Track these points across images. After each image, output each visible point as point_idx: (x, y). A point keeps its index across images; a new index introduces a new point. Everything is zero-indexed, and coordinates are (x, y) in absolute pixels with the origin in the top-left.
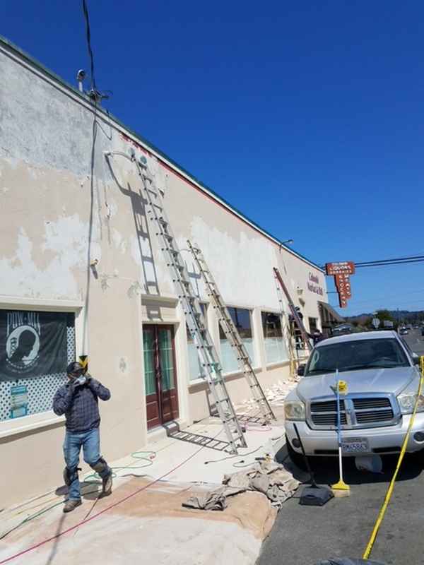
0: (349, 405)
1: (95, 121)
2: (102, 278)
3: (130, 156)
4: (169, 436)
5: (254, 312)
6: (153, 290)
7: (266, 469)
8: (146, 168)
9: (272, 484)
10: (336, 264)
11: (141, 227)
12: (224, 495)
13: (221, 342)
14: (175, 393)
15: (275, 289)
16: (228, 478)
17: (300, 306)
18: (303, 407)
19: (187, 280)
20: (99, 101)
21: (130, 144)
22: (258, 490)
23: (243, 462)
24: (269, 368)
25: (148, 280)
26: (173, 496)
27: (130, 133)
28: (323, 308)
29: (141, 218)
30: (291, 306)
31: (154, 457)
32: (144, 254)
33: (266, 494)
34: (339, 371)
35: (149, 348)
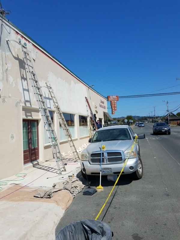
0: (106, 155)
1: (2, 24)
2: (3, 98)
3: (19, 42)
4: (34, 167)
5: (75, 116)
6: (28, 104)
7: (71, 180)
8: (26, 48)
9: (73, 187)
10: (112, 96)
11: (23, 75)
12: (52, 192)
13: (60, 128)
14: (38, 149)
15: (86, 106)
16: (55, 185)
17: (96, 113)
18: (88, 155)
19: (44, 101)
20: (4, 15)
21: (19, 37)
22: (67, 189)
23: (63, 177)
24: (81, 139)
25: (26, 100)
26: (30, 192)
27: (20, 31)
28: (105, 115)
29: (23, 71)
30: (92, 113)
31: (25, 176)
32: (24, 88)
33: (70, 191)
34: (103, 141)
35: (26, 130)
